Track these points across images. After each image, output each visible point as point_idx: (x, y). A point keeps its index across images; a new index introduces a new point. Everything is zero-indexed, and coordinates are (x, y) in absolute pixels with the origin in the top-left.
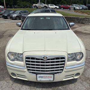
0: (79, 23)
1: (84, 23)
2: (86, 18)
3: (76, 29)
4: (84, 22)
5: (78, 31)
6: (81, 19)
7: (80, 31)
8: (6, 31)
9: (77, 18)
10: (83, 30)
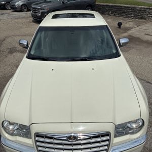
0: (136, 17)
1: (144, 19)
2: (149, 9)
3: (130, 32)
4: (145, 16)
5: (134, 35)
6: (140, 10)
7: (138, 36)
8: (4, 40)
9: (133, 8)
10: (143, 34)
